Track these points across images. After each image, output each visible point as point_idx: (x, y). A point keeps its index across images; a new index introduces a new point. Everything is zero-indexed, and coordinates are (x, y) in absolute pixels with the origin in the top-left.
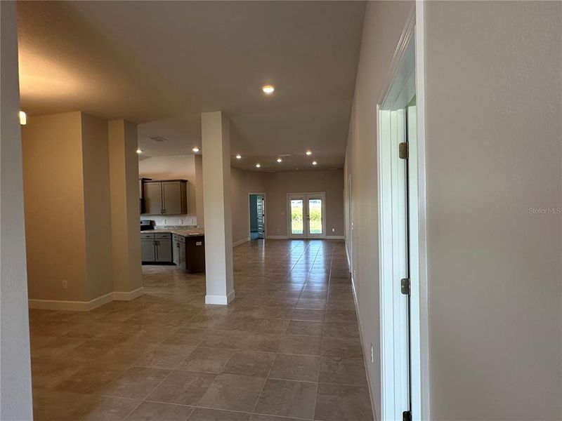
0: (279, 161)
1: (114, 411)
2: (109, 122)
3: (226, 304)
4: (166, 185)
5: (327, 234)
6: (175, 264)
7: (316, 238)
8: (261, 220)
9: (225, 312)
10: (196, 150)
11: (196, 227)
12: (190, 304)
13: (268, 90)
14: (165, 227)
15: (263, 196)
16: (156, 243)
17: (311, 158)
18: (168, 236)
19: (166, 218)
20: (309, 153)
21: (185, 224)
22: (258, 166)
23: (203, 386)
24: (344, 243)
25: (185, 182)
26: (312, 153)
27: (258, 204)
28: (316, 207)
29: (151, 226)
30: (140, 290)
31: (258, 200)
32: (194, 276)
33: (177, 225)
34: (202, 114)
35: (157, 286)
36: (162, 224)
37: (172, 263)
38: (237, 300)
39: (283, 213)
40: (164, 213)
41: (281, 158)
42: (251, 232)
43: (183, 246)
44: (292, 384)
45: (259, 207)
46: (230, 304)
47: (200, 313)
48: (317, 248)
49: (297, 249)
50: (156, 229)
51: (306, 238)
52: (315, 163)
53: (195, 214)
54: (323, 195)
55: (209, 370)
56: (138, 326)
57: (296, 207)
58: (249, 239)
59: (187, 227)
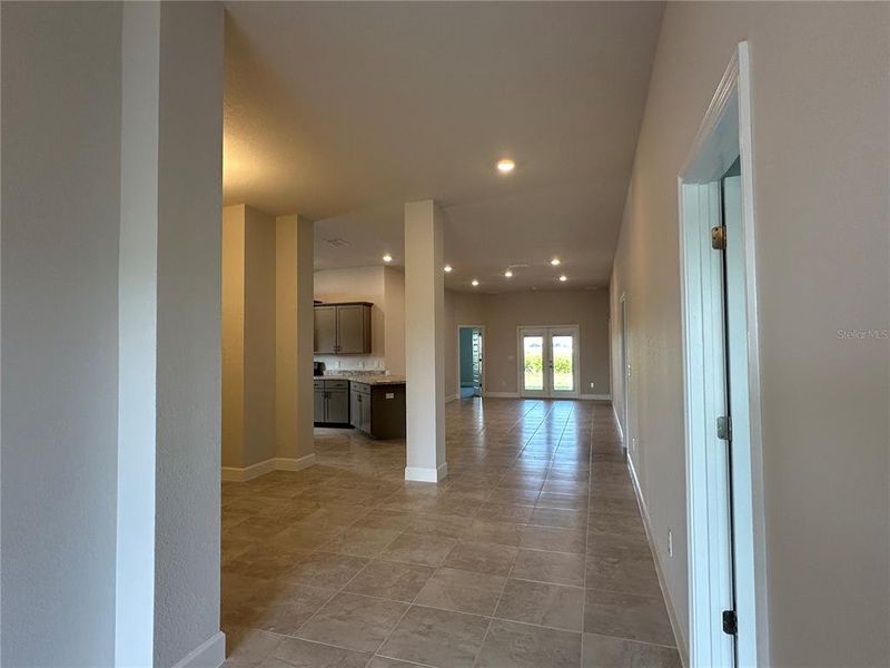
0: (509, 274)
1: (303, 600)
2: (278, 219)
3: (436, 481)
4: (343, 311)
5: (583, 392)
6: (353, 427)
7: (563, 397)
8: (478, 367)
9: (434, 492)
10: (387, 259)
11: (383, 372)
12: (383, 479)
13: (506, 166)
14: (340, 372)
15: (480, 329)
16: (327, 395)
17: (559, 271)
18: (343, 386)
19: (342, 360)
20: (555, 262)
21: (367, 369)
22: (475, 283)
23: (418, 581)
24: (611, 406)
25: (370, 305)
26: (561, 261)
27: (474, 342)
28: (564, 347)
29: (319, 370)
30: (311, 458)
31: (475, 337)
32: (383, 444)
33: (358, 369)
34: (407, 204)
35: (332, 455)
36: (334, 367)
37: (348, 426)
38: (449, 476)
39: (511, 358)
40: (338, 352)
41: (513, 271)
42: (462, 386)
43: (367, 399)
44: (547, 587)
45: (475, 348)
46: (441, 481)
47: (398, 492)
48: (566, 414)
49: (532, 413)
50: (326, 375)
51: (549, 396)
52: (563, 279)
53: (382, 354)
54: (576, 328)
55: (422, 562)
56: (314, 503)
57: (532, 347)
58: (458, 397)
59: (370, 373)
